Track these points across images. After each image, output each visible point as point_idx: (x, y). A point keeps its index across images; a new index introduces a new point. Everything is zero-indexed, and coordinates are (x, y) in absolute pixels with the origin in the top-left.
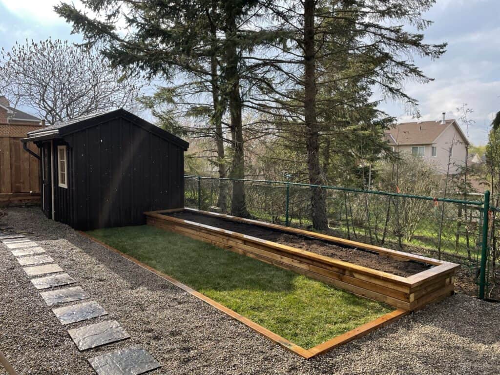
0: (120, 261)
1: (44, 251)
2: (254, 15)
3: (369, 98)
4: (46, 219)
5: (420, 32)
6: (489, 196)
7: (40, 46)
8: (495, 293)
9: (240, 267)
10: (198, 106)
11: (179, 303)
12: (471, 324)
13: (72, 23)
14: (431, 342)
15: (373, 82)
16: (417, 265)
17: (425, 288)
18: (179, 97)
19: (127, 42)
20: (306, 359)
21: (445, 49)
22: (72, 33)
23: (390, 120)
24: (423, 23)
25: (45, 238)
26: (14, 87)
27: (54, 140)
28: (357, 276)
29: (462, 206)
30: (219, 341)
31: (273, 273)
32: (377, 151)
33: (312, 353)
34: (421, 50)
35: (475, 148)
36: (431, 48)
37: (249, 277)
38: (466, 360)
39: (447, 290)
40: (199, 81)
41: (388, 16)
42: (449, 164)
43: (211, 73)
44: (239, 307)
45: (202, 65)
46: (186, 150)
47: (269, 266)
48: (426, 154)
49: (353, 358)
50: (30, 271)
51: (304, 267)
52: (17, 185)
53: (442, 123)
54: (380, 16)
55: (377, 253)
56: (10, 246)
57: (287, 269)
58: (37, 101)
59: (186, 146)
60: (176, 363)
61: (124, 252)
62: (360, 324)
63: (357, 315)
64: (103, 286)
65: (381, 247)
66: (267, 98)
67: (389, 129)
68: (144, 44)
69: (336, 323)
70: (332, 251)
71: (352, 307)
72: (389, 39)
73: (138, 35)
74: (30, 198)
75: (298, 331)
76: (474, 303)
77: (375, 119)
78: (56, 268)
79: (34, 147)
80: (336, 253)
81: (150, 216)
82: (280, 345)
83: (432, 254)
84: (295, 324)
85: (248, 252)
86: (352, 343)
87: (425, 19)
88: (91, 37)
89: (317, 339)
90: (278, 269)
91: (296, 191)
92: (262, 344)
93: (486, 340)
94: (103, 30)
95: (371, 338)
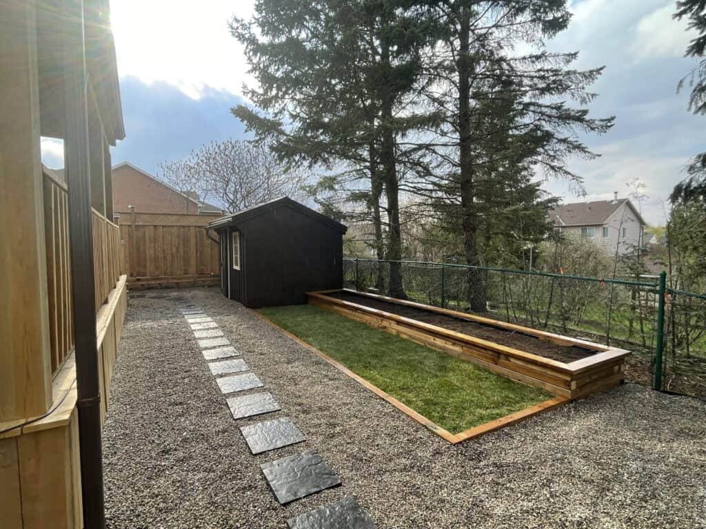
0: (281, 337)
1: (217, 326)
2: (411, 102)
3: (531, 178)
4: (224, 297)
5: (584, 107)
6: (665, 278)
7: (222, 147)
8: (674, 384)
9: (391, 347)
10: (357, 192)
11: (331, 379)
12: (643, 418)
13: (245, 122)
14: (595, 436)
15: (535, 163)
16: (582, 351)
17: (590, 376)
18: (340, 185)
19: (292, 137)
20: (452, 444)
21: (613, 122)
22: (246, 131)
23: (555, 200)
24: (587, 97)
25: (220, 314)
26: (203, 183)
27: (230, 227)
28: (512, 360)
29: (635, 288)
30: (364, 420)
31: (425, 354)
32: (542, 233)
33: (459, 438)
34: (585, 126)
35: (653, 228)
36: (597, 122)
37: (400, 357)
38: (636, 459)
39: (616, 379)
40: (358, 168)
41: (548, 94)
42: (619, 243)
43: (369, 160)
44: (388, 387)
45: (361, 153)
46: (345, 234)
47: (422, 347)
48: (596, 236)
49: (503, 447)
50: (203, 344)
51: (457, 349)
52: (202, 267)
53: (614, 203)
54: (541, 94)
55: (536, 337)
56: (190, 321)
57: (440, 350)
58: (222, 195)
59: (344, 229)
60: (321, 438)
61: (285, 329)
62: (514, 411)
63: (512, 401)
64: (263, 359)
65: (543, 330)
66: (424, 181)
67: (553, 209)
68: (307, 136)
69: (487, 408)
70: (488, 334)
71: (506, 393)
72: (550, 116)
73: (300, 128)
74: (211, 279)
75: (446, 414)
76: (649, 395)
77: (539, 200)
78: (225, 341)
79: (214, 234)
80: (493, 336)
81: (311, 296)
82: (426, 427)
83: (600, 339)
84: (443, 407)
85: (401, 333)
86: (503, 431)
87: (589, 92)
88: (261, 134)
89: (466, 424)
90: (430, 350)
91: (453, 273)
92: (408, 425)
93: (662, 437)
94: (271, 127)
95: (525, 426)
